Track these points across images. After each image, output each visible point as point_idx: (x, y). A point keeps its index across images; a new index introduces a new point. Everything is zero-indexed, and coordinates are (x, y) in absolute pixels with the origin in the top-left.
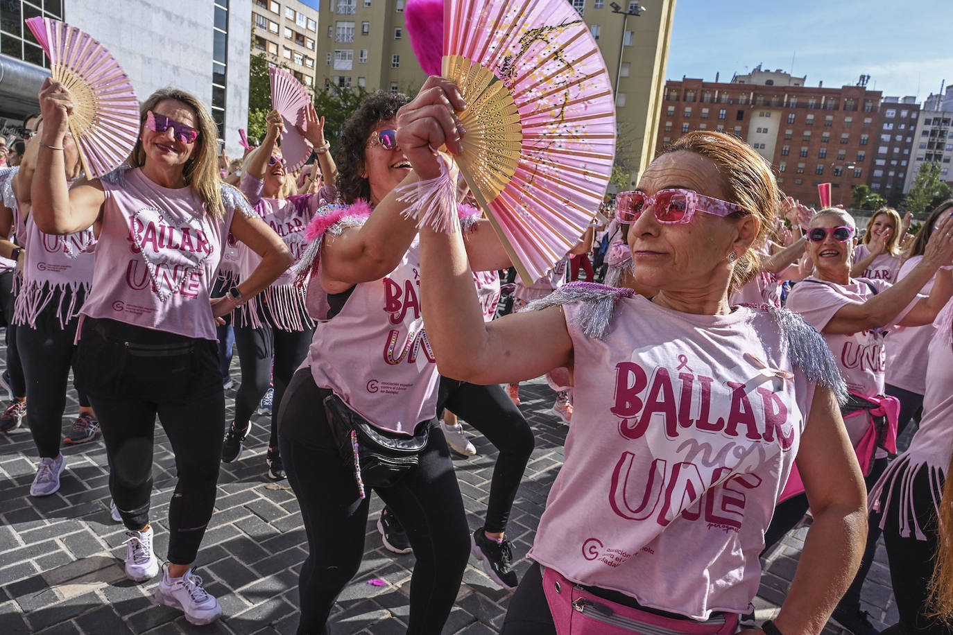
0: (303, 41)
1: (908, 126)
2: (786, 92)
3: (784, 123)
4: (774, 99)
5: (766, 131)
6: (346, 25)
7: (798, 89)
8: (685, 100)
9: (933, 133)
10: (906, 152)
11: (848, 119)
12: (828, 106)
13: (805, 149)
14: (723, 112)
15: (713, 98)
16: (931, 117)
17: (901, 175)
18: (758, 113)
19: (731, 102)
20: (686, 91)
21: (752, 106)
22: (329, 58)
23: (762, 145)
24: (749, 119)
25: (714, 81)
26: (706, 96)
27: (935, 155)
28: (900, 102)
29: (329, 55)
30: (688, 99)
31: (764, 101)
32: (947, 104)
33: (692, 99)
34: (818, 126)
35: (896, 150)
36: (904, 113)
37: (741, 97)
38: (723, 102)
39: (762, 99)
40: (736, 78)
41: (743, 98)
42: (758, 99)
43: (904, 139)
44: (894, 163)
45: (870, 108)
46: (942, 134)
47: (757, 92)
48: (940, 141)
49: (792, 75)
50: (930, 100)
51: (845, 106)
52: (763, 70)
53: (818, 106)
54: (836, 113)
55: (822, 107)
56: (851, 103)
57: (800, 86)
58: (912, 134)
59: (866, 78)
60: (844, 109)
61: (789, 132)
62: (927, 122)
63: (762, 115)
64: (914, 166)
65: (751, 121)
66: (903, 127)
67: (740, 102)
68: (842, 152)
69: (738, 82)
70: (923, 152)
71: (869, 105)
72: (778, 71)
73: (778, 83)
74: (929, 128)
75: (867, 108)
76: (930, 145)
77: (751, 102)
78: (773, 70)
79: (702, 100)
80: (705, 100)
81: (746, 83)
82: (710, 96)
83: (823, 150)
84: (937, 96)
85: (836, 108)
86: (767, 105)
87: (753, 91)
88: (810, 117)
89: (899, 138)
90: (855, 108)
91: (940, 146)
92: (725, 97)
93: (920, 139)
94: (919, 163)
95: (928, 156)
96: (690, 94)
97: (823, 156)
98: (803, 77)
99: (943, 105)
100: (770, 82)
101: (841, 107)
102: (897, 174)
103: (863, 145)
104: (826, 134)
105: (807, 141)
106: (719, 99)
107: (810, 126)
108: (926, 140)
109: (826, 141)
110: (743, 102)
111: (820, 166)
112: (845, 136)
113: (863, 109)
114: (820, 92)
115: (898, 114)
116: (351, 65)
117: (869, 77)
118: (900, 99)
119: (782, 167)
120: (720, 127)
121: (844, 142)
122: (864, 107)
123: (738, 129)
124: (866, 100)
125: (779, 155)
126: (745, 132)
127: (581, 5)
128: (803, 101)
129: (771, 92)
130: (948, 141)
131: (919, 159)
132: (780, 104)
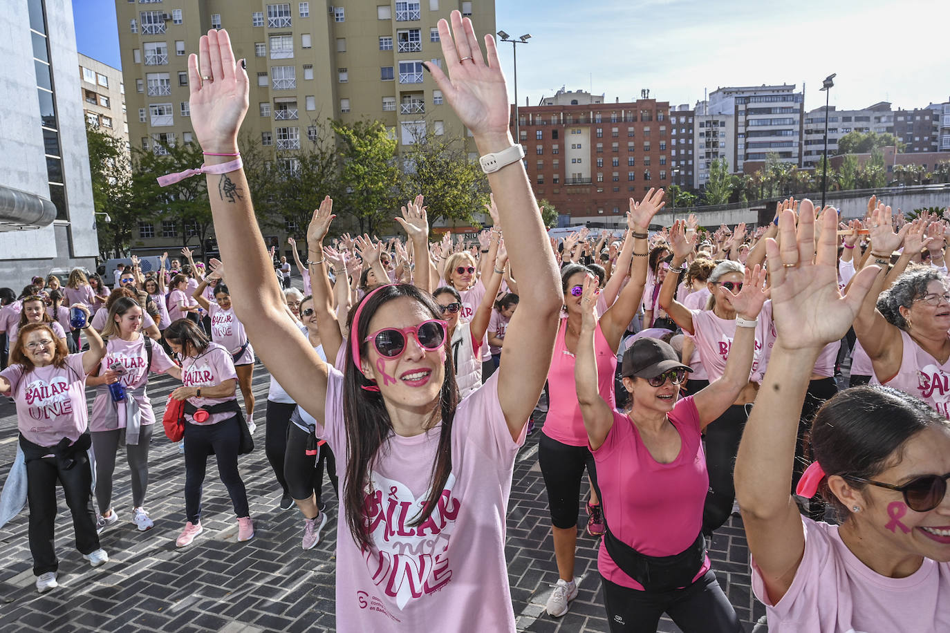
0: (95, 99)
1: (688, 130)
2: (591, 109)
3: (594, 139)
4: (582, 117)
5: (579, 146)
6: (159, 77)
7: (599, 106)
9: (708, 134)
10: (690, 152)
11: (647, 129)
12: (628, 119)
13: (615, 159)
14: (539, 133)
15: (528, 121)
16: (704, 121)
17: (690, 173)
18: (569, 131)
19: (545, 123)
21: (564, 125)
22: (142, 115)
23: (578, 160)
24: (563, 137)
25: (525, 105)
26: (521, 119)
27: (714, 153)
28: (677, 110)
29: (141, 111)
31: (573, 119)
32: (712, 108)
34: (624, 136)
35: (683, 152)
36: (683, 120)
37: (552, 118)
38: (537, 123)
39: (571, 117)
40: (544, 100)
41: (554, 118)
42: (568, 118)
43: (687, 142)
44: (683, 163)
45: (662, 117)
46: (715, 134)
47: (566, 112)
48: (714, 140)
49: (592, 94)
50: (698, 106)
51: (642, 118)
52: (566, 92)
53: (619, 120)
54: (636, 124)
55: (623, 120)
56: (646, 114)
57: (601, 103)
58: (692, 137)
59: (646, 92)
60: (642, 120)
61: (600, 145)
62: (702, 125)
63: (573, 132)
64: (699, 164)
65: (565, 139)
66: (684, 131)
67: (553, 122)
68: (647, 158)
69: (547, 104)
70: (703, 151)
71: (661, 115)
72: (580, 92)
73: (582, 102)
74: (703, 130)
75: (659, 117)
76: (708, 145)
77: (562, 122)
78: (574, 91)
81: (554, 104)
82: (525, 119)
83: (631, 159)
84: (703, 102)
85: (635, 119)
86: (577, 122)
87: (561, 111)
88: (615, 130)
89: (683, 141)
90: (650, 119)
91: (715, 144)
92: (538, 119)
93: (699, 141)
94: (704, 161)
95: (708, 154)
97: (632, 164)
98: (601, 95)
99: (710, 110)
100: (575, 102)
101: (639, 119)
102: (686, 173)
103: (662, 152)
104: (631, 144)
105: (616, 152)
106: (534, 121)
107: (616, 138)
108: (703, 140)
109: (631, 150)
110: (556, 122)
111: (631, 174)
112: (647, 144)
113: (657, 119)
114: (617, 107)
115: (678, 120)
116: (172, 120)
117: (648, 91)
118: (677, 107)
119: (600, 177)
120: (540, 147)
121: (647, 149)
122: (657, 117)
123: (555, 147)
124: (658, 111)
125: (595, 167)
126: (562, 148)
127: (418, 39)
128: (606, 116)
129: (578, 111)
130: (721, 140)
131: (701, 158)
132: (588, 121)
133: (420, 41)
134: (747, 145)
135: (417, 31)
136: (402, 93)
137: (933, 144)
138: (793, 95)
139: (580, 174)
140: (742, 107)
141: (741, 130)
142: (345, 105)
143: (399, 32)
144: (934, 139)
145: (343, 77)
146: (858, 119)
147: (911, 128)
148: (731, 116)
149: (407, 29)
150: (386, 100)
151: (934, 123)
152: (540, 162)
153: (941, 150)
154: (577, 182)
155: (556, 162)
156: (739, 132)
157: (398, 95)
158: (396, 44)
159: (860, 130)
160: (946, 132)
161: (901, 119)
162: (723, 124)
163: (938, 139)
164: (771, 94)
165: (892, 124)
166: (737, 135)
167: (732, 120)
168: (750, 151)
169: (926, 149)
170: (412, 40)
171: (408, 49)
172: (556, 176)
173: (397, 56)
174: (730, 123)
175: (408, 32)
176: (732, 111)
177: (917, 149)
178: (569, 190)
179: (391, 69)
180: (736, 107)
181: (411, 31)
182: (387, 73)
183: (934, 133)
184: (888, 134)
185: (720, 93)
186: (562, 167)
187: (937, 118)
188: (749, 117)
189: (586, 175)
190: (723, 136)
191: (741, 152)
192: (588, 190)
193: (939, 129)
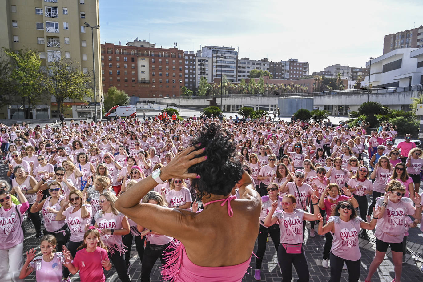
1: (193, 62)
2: (149, 50)
3: (151, 63)
4: (145, 53)
5: (144, 66)
7: (153, 49)
8: (108, 53)
9: (201, 65)
10: (194, 72)
11: (174, 61)
12: (166, 56)
13: (161, 73)
14: (125, 58)
15: (120, 52)
16: (200, 59)
17: (194, 81)
18: (140, 58)
19: (128, 54)
20: (108, 49)
21: (137, 56)
23: (144, 72)
24: (137, 61)
25: (119, 45)
26: (117, 51)
27: (203, 73)
28: (189, 53)
30: (109, 52)
33: (111, 53)
34: (164, 63)
35: (191, 71)
36: (191, 58)
37: (132, 52)
38: (124, 54)
39: (141, 53)
40: (128, 43)
41: (133, 52)
42: (139, 53)
43: (193, 67)
44: (191, 76)
45: (180, 57)
46: (204, 65)
47: (138, 50)
49: (150, 43)
50: (198, 52)
51: (172, 56)
52: (138, 40)
53: (162, 56)
54: (169, 58)
55: (164, 56)
56: (174, 55)
57: (154, 47)
58: (195, 65)
60: (172, 57)
61: (153, 66)
62: (199, 61)
63: (141, 59)
64: (198, 78)
65: (138, 62)
66: (191, 62)
68: (174, 74)
69: (129, 46)
70: (199, 72)
71: (180, 55)
72: (145, 41)
73: (146, 46)
74: (199, 63)
76: (201, 69)
77: (136, 54)
78: (142, 41)
79: (115, 53)
80: (117, 53)
81: (132, 46)
83: (167, 73)
84: (200, 51)
85: (169, 56)
86: (143, 55)
87: (136, 49)
88: (160, 60)
89: (191, 67)
90: (175, 57)
91: (204, 69)
92: (125, 52)
94: (200, 76)
95: (201, 73)
96: (110, 50)
97: (167, 76)
98: (154, 44)
99: (202, 54)
100: (142, 46)
101: (171, 56)
102: (193, 80)
103: (181, 71)
104: (167, 67)
105: (160, 70)
106: (123, 53)
107: (161, 64)
108: (199, 67)
109: (167, 70)
110: (133, 54)
111: (167, 80)
112: (174, 67)
114: (162, 50)
115: (189, 58)
117: (177, 44)
119: (154, 81)
120: (126, 65)
121: (174, 70)
122: (178, 56)
123: (133, 65)
124: (178, 54)
125: (151, 76)
126: (136, 67)
127: (56, 12)
128: (156, 53)
129: (143, 50)
130: (206, 67)
131: (199, 74)
132: (148, 55)
133: (57, 13)
134: (217, 71)
135: (56, 8)
136: (48, 37)
137: (282, 76)
138: (234, 52)
139: (145, 79)
140: (215, 55)
141: (214, 64)
142: (16, 39)
143: (46, 7)
144: (283, 74)
145: (15, 25)
146: (257, 64)
147: (275, 69)
148: (210, 58)
149: (50, 6)
150: (39, 39)
151: (283, 68)
152: (126, 72)
153: (285, 79)
154: (143, 82)
155: (133, 72)
156: (214, 65)
157: (46, 38)
158: (45, 13)
159: (258, 68)
160: (286, 72)
161: (272, 65)
162: (207, 61)
163: (284, 74)
164: (226, 50)
165: (269, 67)
166: (213, 66)
167: (211, 60)
168: (218, 73)
169: (280, 78)
170: (53, 12)
171: (51, 16)
172: (133, 79)
173: (45, 19)
174: (210, 61)
175: (51, 8)
176: (211, 56)
177: (277, 77)
178: (139, 85)
179: (42, 24)
180: (213, 55)
181: (53, 7)
182: (40, 26)
183: (283, 72)
184: (267, 71)
185: (206, 48)
186: (136, 75)
187: (283, 66)
188: (218, 59)
189: (147, 79)
190: (207, 66)
191: (214, 73)
192: (148, 86)
193: (284, 70)
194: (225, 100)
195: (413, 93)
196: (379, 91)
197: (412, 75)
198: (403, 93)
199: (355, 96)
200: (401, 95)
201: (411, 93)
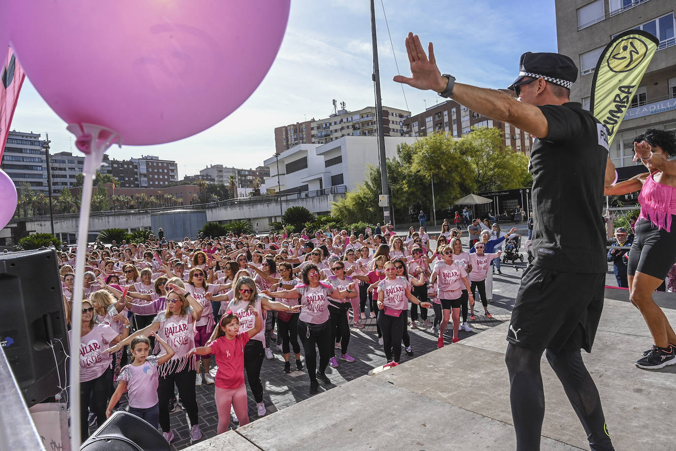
137: (136, 182)
144: (136, 179)
147: (122, 172)
151: (135, 170)
153: (141, 187)
160: (142, 176)
161: (115, 166)
163: (139, 180)
165: (111, 169)
169: (132, 186)
177: (127, 185)
183: (136, 176)
184: (108, 175)
187: (136, 167)
193: (138, 174)
194: (41, 225)
195: (328, 197)
196: (289, 197)
197: (322, 176)
198: (317, 198)
199: (261, 205)
200: (315, 200)
201: (326, 197)
